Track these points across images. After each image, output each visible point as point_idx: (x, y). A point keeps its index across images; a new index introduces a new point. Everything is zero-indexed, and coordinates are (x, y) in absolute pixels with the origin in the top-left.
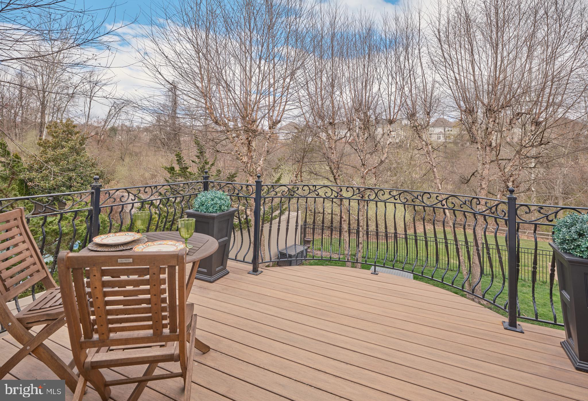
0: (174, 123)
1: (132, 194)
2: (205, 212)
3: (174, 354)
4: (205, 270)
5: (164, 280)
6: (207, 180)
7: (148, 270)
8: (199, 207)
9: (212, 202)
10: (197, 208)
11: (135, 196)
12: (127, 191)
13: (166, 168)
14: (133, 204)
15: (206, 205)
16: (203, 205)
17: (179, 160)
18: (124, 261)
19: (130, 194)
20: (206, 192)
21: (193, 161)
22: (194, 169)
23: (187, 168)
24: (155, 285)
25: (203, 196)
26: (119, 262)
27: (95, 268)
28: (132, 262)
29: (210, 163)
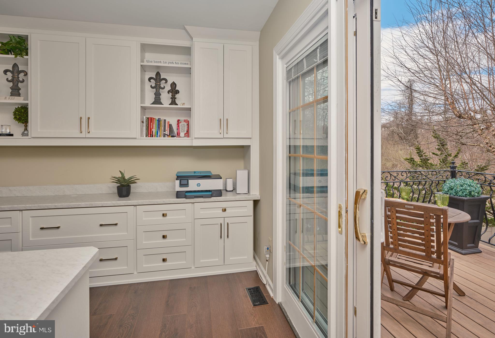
0: (410, 119)
1: (393, 176)
2: (454, 195)
3: (439, 273)
4: (456, 243)
5: (433, 223)
6: (454, 170)
7: (423, 215)
8: (448, 190)
9: (462, 188)
10: (446, 191)
11: (395, 177)
12: (390, 174)
13: (407, 159)
14: (394, 183)
15: (455, 190)
16: (452, 189)
17: (419, 152)
18: (409, 207)
19: (392, 176)
20: (454, 179)
21: (433, 154)
22: (435, 161)
23: (429, 160)
24: (427, 224)
25: (452, 182)
26: (406, 207)
27: (393, 208)
28: (413, 208)
29: (453, 155)
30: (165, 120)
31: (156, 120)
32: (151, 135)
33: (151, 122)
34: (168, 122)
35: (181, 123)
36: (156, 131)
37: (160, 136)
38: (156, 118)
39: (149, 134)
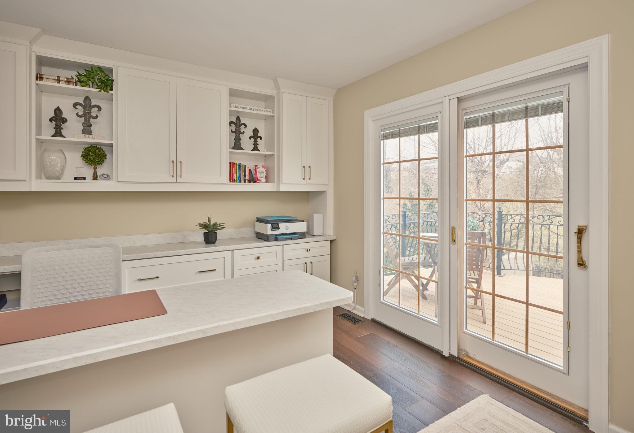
30: (245, 166)
31: (238, 165)
32: (233, 180)
33: (233, 167)
34: (249, 167)
35: (259, 169)
36: (237, 176)
37: (241, 181)
38: (238, 164)
39: (232, 180)
